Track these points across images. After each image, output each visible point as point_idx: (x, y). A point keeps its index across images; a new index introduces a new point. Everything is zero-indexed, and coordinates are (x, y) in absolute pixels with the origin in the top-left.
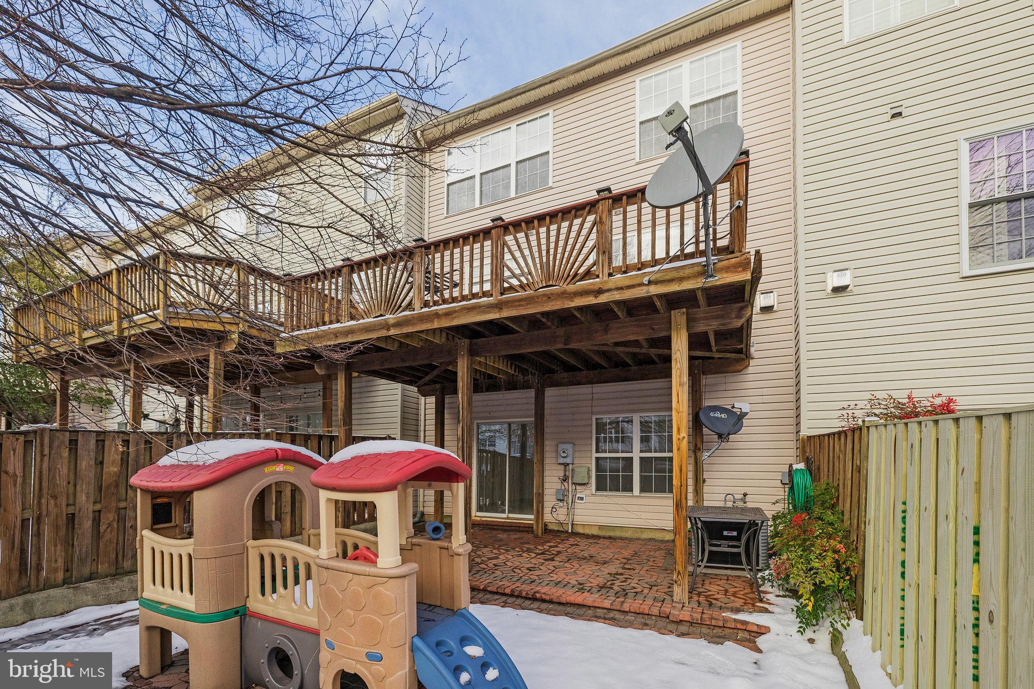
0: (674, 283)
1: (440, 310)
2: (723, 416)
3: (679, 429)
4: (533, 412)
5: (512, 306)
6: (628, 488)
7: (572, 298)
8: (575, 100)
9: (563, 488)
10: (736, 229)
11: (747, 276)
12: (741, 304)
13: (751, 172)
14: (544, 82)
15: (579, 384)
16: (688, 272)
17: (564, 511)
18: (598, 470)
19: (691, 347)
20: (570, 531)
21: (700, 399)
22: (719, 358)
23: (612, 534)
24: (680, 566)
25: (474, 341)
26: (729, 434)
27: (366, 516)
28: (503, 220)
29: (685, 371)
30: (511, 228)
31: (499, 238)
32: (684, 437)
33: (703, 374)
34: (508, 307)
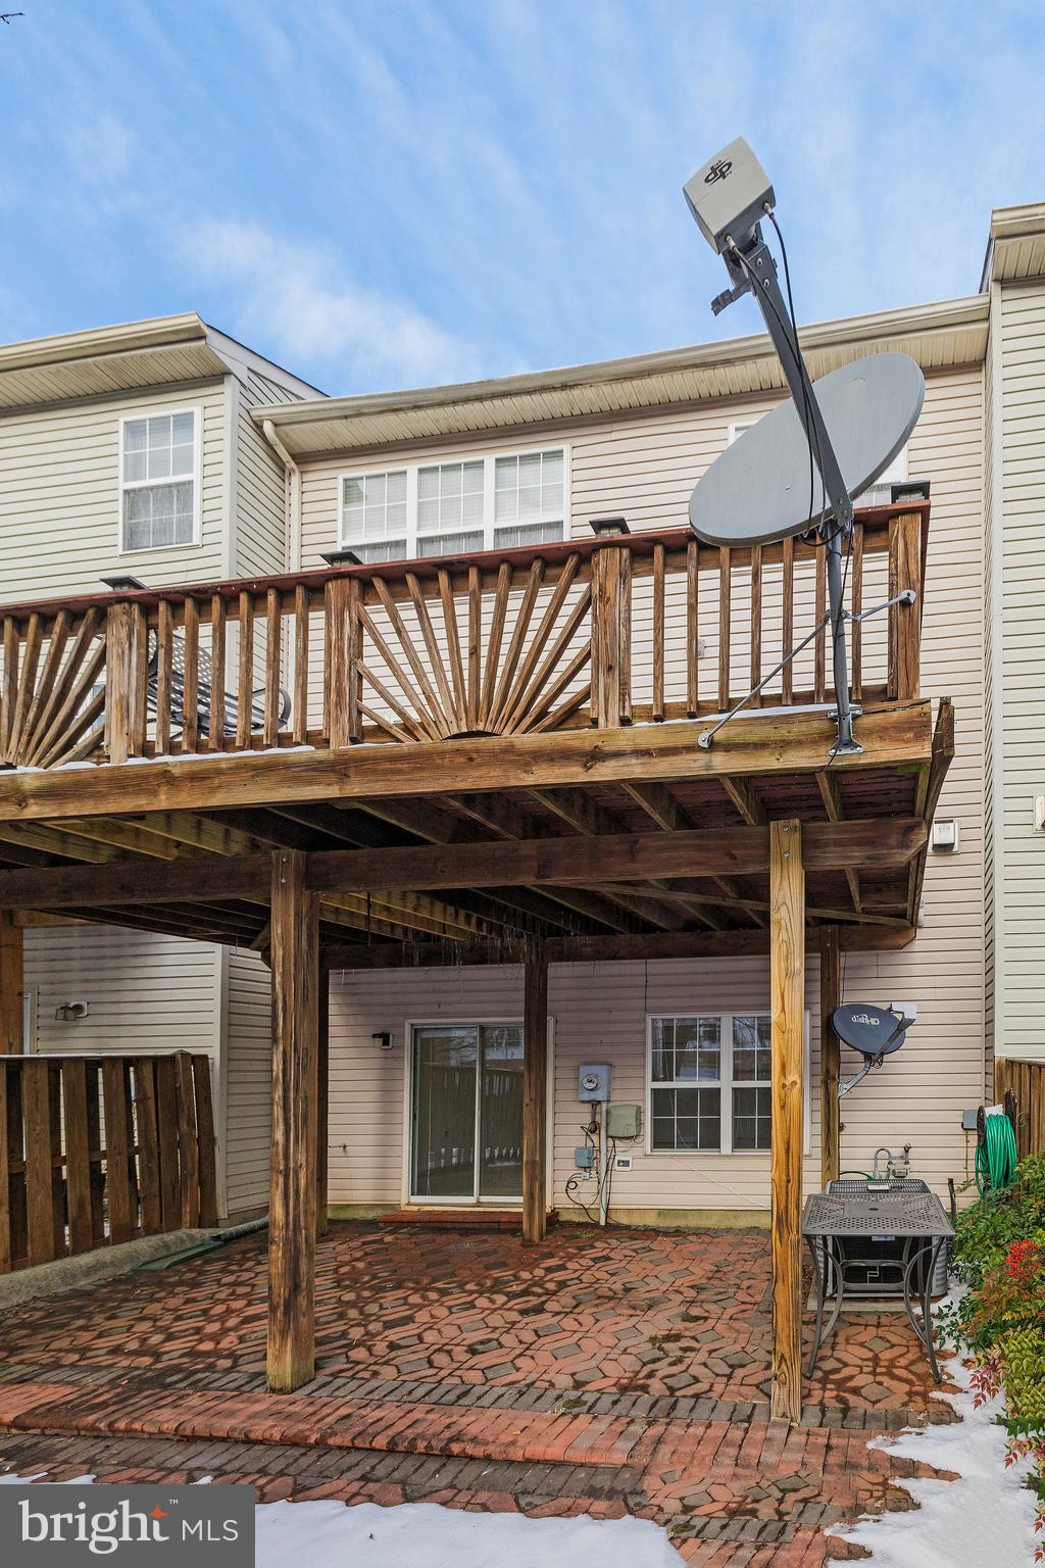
0: (766, 753)
1: (175, 765)
2: (873, 1021)
3: (783, 1067)
4: (522, 1007)
5: (374, 772)
6: (714, 1143)
7: (528, 764)
8: (614, 436)
9: (590, 1144)
10: (902, 652)
11: (924, 751)
12: (909, 821)
13: (932, 525)
14: (548, 382)
15: (615, 957)
16: (798, 729)
17: (592, 1186)
18: (656, 1111)
19: (811, 900)
20: (603, 1223)
21: (836, 994)
22: (867, 923)
23: (682, 1223)
24: (785, 1344)
25: (317, 855)
26: (882, 1054)
27: (107, 1233)
28: (357, 562)
29: (797, 947)
30: (378, 584)
31: (346, 604)
32: (794, 1083)
33: (841, 950)
34: (364, 773)
